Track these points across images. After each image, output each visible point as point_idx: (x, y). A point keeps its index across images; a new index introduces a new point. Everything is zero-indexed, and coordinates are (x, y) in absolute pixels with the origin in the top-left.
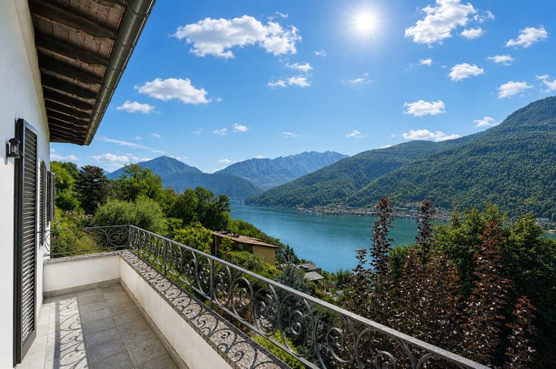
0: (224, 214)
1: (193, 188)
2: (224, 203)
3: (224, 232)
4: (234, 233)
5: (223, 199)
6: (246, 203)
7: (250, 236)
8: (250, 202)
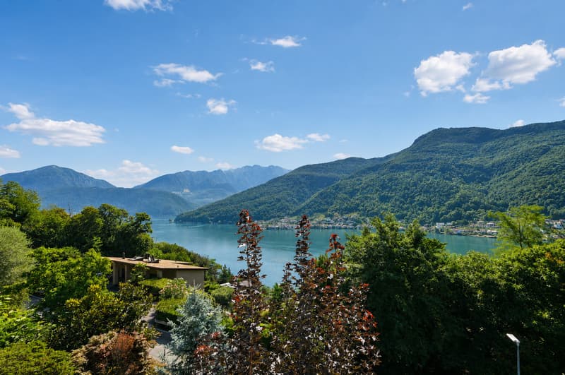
0: (143, 236)
1: (96, 207)
2: (143, 223)
3: (138, 258)
4: (153, 257)
5: (142, 218)
6: (176, 221)
7: (177, 259)
8: (182, 220)
